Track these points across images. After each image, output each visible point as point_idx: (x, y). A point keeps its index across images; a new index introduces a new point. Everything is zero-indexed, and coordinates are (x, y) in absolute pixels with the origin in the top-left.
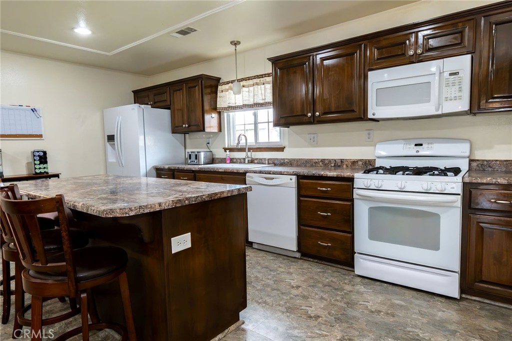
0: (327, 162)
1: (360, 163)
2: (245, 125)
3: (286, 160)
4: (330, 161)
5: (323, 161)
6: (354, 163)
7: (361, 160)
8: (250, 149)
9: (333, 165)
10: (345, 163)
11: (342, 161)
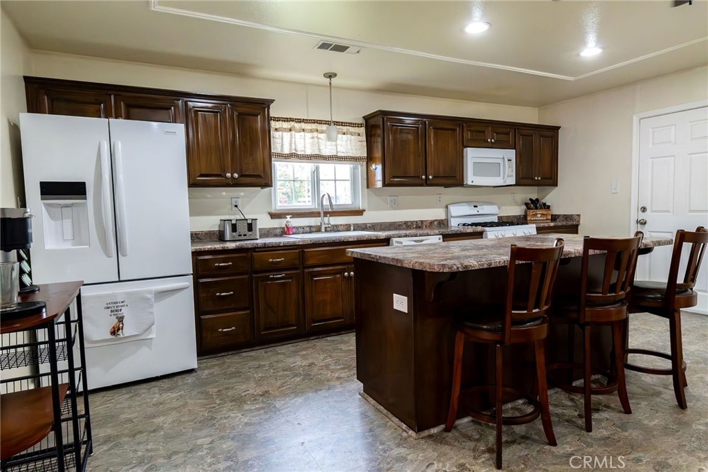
0: (409, 224)
1: (436, 223)
2: (294, 181)
3: (368, 225)
4: (412, 222)
5: (406, 223)
6: (432, 223)
7: (436, 220)
8: (326, 214)
9: (414, 226)
10: (425, 223)
11: (422, 221)
